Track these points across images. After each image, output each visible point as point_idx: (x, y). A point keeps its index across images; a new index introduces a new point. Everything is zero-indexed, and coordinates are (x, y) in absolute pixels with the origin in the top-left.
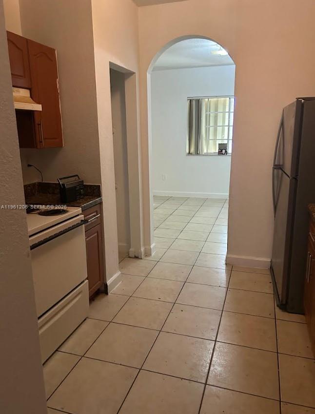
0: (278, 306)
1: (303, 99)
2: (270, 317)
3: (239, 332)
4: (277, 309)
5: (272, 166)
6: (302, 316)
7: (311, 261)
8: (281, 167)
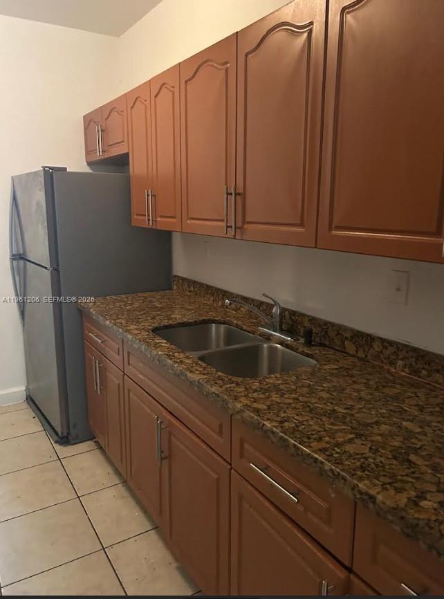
0: (56, 442)
1: (50, 168)
2: (51, 460)
3: (19, 497)
4: (57, 447)
5: (9, 257)
6: (89, 442)
7: (99, 367)
8: (22, 256)
